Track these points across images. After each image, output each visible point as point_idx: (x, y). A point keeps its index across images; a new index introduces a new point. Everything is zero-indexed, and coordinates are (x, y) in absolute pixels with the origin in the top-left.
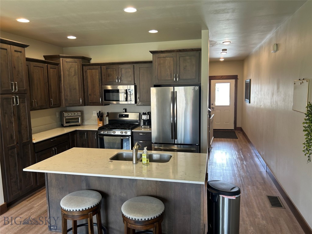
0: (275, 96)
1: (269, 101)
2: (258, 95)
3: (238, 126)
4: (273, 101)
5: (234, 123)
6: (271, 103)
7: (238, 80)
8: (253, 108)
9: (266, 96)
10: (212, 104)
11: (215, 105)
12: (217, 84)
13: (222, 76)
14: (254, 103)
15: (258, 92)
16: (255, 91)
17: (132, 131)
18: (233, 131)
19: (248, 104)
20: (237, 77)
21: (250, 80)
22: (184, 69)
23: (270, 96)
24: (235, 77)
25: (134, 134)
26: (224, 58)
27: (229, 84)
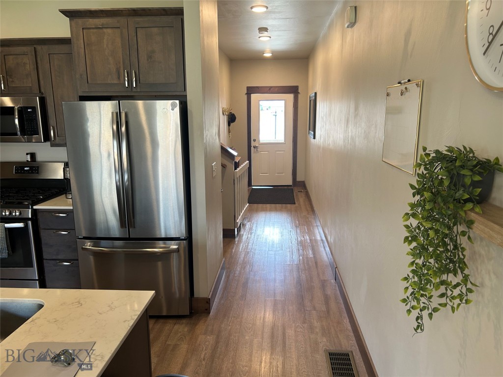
0: (351, 127)
1: (342, 136)
2: (326, 124)
3: (299, 179)
4: (348, 136)
5: (292, 174)
6: (344, 141)
7: (299, 95)
8: (319, 147)
9: (337, 124)
10: (254, 140)
11: (259, 141)
12: (261, 103)
13: (271, 87)
14: (320, 139)
15: (326, 118)
16: (323, 116)
17: (35, 207)
18: (289, 188)
19: (312, 140)
20: (298, 89)
21: (316, 93)
22: (148, 60)
23: (343, 126)
24: (293, 90)
25: (39, 216)
26: (273, 52)
27: (283, 102)
